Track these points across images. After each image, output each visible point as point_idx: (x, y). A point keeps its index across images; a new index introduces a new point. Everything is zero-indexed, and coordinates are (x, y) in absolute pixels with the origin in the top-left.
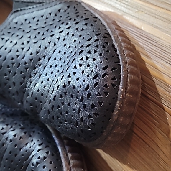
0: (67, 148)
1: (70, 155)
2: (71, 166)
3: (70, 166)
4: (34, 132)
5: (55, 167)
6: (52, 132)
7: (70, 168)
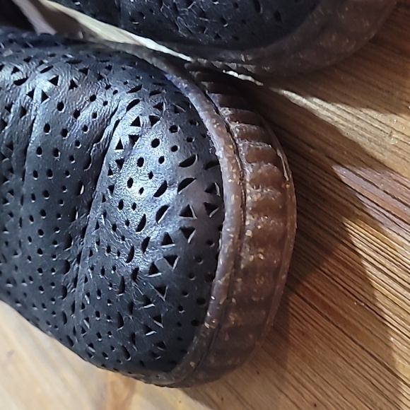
0: (216, 98)
1: (226, 112)
2: (236, 135)
3: (232, 136)
4: (109, 68)
5: (189, 140)
6: (165, 68)
7: (235, 141)
